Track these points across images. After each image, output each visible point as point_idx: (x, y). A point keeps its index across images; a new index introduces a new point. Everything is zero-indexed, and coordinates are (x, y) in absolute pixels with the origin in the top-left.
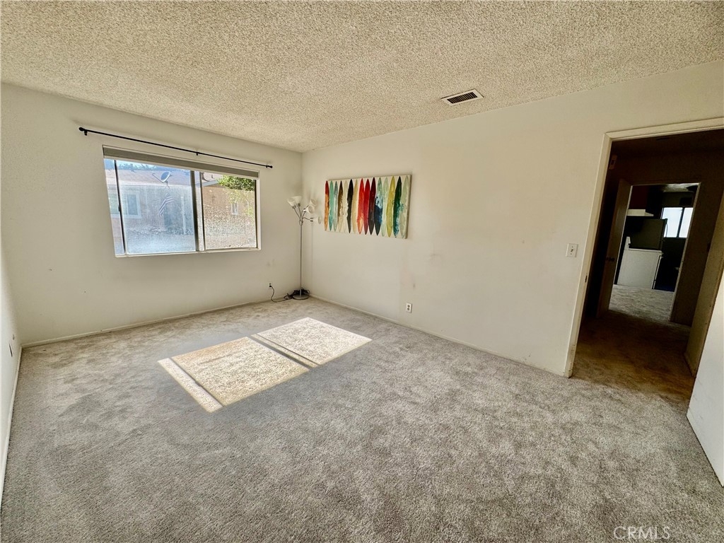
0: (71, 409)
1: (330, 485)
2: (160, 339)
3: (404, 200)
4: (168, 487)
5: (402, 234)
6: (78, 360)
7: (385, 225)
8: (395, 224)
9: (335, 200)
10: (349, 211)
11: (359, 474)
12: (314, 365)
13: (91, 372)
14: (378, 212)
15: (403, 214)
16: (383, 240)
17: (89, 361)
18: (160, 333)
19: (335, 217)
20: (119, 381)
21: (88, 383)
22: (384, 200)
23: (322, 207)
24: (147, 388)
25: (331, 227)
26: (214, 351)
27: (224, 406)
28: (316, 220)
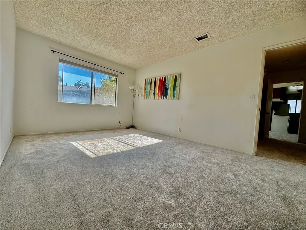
0: (31, 153)
1: (147, 182)
2: (71, 136)
3: (178, 84)
4: (72, 178)
5: (177, 97)
6: (37, 140)
7: (170, 95)
8: (174, 94)
9: (149, 86)
10: (154, 91)
11: (160, 179)
12: (138, 147)
13: (41, 144)
14: (167, 89)
15: (177, 89)
16: (169, 101)
17: (41, 141)
18: (72, 135)
19: (148, 94)
20: (53, 147)
21: (40, 147)
22: (169, 85)
23: (143, 91)
24: (65, 149)
25: (146, 98)
26: (95, 141)
27: (98, 156)
28: (140, 95)
